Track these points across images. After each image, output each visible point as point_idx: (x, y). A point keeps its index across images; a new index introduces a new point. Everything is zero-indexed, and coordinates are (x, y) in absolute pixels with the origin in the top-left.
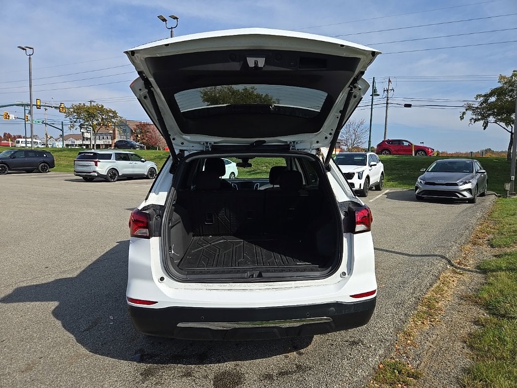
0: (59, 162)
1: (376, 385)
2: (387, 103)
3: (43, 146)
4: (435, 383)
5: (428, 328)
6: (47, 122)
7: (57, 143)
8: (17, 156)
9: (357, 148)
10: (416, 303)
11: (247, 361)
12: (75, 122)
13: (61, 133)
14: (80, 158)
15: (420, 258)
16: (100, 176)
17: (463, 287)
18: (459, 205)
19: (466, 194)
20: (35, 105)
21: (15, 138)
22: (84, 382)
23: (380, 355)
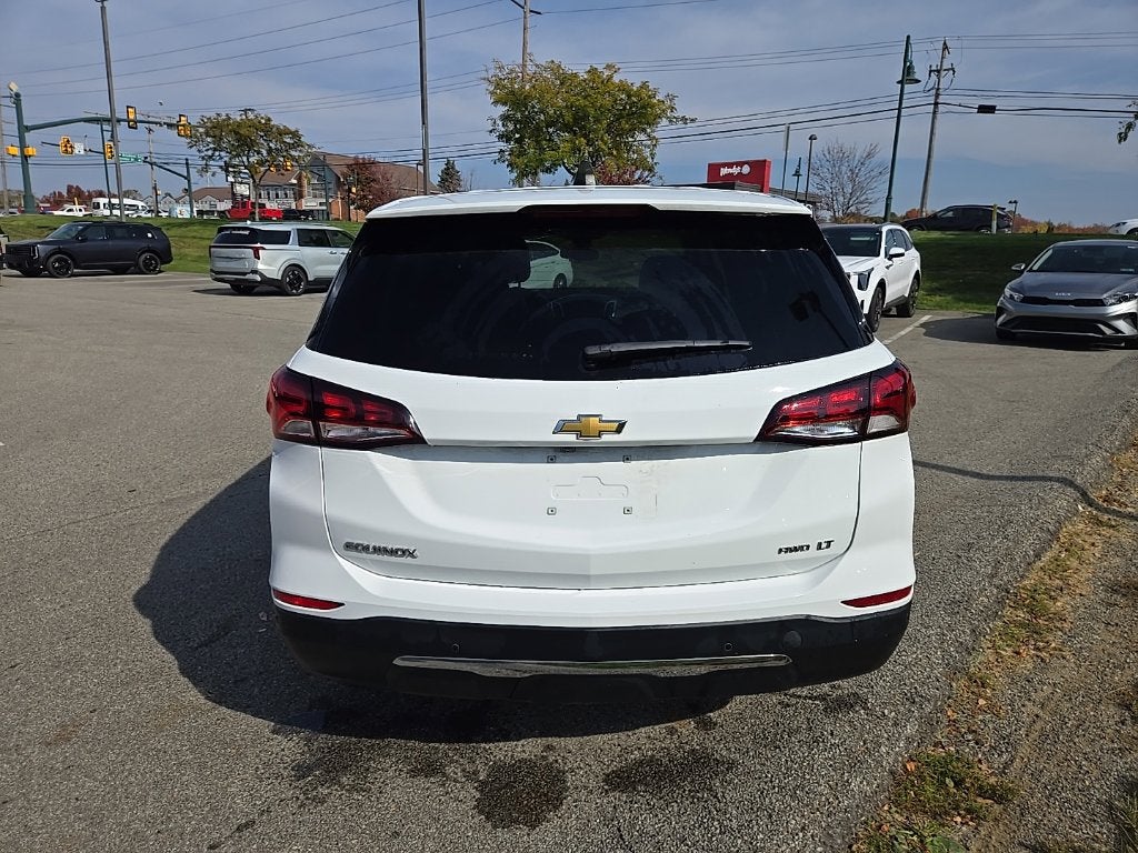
0: (182, 251)
1: (897, 816)
2: (936, 104)
3: (149, 215)
4: (1051, 817)
5: (1030, 666)
6: (154, 160)
7: (178, 209)
8: (90, 237)
9: (856, 216)
10: (1001, 602)
11: (574, 739)
12: (210, 157)
13: (185, 184)
14: (222, 240)
15: (1008, 484)
16: (266, 281)
17: (1118, 560)
18: (1105, 354)
19: (1122, 325)
20: (124, 120)
21: (90, 196)
22: (185, 778)
23: (907, 738)
